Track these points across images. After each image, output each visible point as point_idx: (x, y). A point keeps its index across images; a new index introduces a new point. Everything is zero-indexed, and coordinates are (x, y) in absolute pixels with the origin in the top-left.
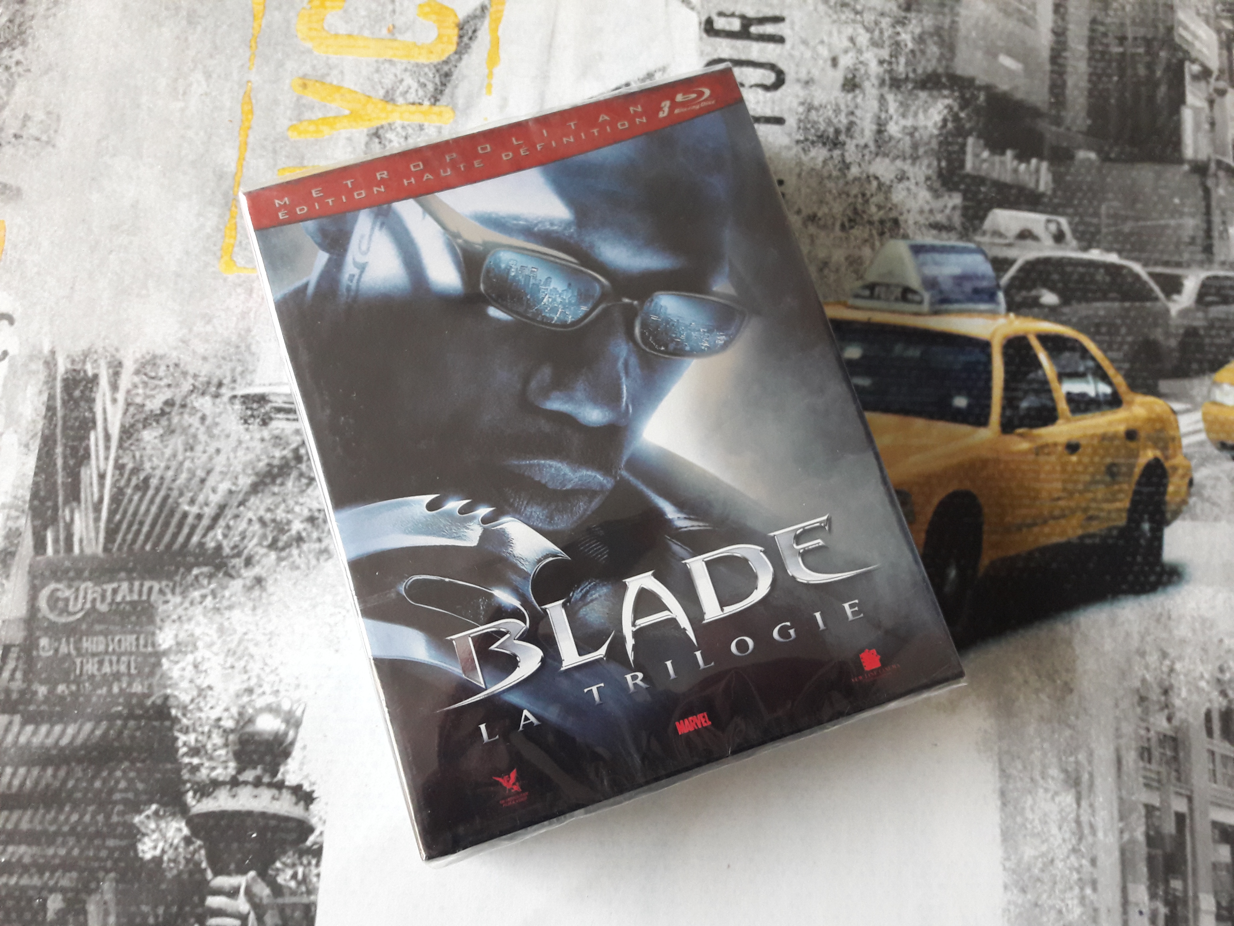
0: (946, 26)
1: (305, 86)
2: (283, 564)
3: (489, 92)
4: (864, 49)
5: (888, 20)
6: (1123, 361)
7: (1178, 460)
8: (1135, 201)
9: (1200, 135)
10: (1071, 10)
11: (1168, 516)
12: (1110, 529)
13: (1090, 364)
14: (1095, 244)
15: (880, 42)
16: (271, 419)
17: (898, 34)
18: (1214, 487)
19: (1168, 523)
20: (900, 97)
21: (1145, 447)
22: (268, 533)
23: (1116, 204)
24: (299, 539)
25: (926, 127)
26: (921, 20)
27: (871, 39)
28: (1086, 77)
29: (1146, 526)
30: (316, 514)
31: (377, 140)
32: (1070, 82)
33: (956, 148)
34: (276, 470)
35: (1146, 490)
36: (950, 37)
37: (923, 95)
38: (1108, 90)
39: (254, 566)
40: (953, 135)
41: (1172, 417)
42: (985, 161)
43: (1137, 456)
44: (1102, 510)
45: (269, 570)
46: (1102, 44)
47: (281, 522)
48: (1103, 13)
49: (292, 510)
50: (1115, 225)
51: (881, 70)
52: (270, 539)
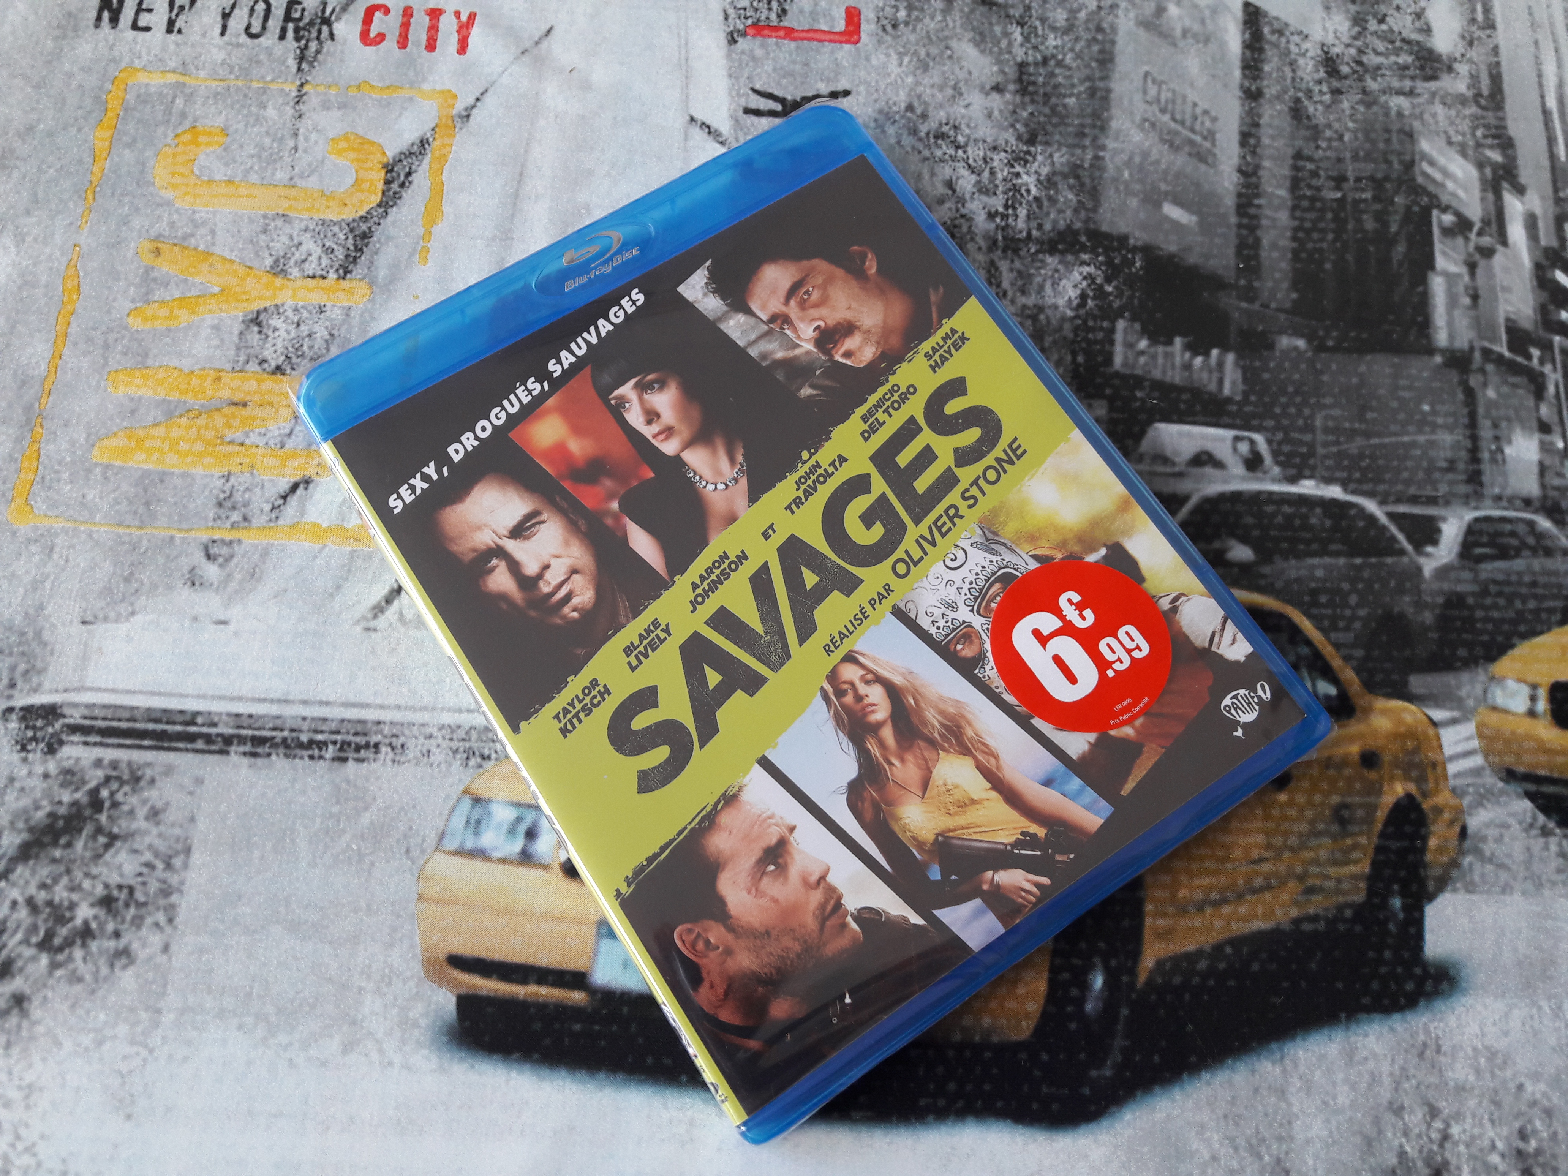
0: (1086, 165)
1: (157, 252)
2: (59, 973)
3: (425, 260)
4: (967, 196)
5: (1003, 155)
6: (1353, 646)
7: (1443, 798)
8: (1363, 409)
9: (1457, 313)
10: (1266, 141)
11: (1431, 886)
12: (1340, 908)
13: (1305, 650)
14: (1307, 472)
15: (991, 186)
16: (61, 743)
17: (1018, 175)
18: (1499, 840)
19: (1431, 897)
20: (1018, 264)
21: (1392, 779)
22: (40, 923)
23: (1337, 412)
24: (86, 933)
25: (1056, 307)
26: (1051, 156)
27: (979, 182)
28: (1288, 234)
29: (1397, 903)
30: (115, 893)
31: (256, 329)
32: (1265, 242)
33: (1100, 335)
34: (61, 823)
35: (1394, 845)
36: (1093, 179)
37: (1052, 261)
38: (1320, 251)
39: (13, 976)
40: (1095, 318)
41: (1431, 731)
42: (1142, 353)
43: (1380, 792)
44: (1327, 877)
45: (35, 982)
46: (1309, 186)
47: (60, 905)
48: (1312, 145)
49: (80, 885)
50: (1337, 443)
51: (992, 226)
52: (42, 933)
